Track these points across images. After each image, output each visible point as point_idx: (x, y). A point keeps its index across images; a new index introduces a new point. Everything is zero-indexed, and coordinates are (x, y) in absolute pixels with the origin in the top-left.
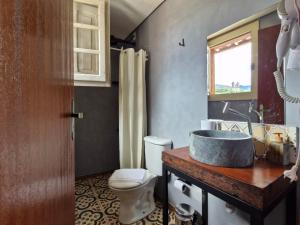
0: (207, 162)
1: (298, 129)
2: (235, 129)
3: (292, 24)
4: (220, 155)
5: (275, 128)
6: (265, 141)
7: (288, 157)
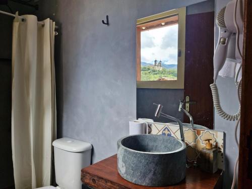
0: (140, 182)
1: (225, 134)
2: (166, 132)
3: (229, 37)
4: (154, 174)
5: (205, 132)
6: (196, 146)
7: (217, 164)
